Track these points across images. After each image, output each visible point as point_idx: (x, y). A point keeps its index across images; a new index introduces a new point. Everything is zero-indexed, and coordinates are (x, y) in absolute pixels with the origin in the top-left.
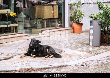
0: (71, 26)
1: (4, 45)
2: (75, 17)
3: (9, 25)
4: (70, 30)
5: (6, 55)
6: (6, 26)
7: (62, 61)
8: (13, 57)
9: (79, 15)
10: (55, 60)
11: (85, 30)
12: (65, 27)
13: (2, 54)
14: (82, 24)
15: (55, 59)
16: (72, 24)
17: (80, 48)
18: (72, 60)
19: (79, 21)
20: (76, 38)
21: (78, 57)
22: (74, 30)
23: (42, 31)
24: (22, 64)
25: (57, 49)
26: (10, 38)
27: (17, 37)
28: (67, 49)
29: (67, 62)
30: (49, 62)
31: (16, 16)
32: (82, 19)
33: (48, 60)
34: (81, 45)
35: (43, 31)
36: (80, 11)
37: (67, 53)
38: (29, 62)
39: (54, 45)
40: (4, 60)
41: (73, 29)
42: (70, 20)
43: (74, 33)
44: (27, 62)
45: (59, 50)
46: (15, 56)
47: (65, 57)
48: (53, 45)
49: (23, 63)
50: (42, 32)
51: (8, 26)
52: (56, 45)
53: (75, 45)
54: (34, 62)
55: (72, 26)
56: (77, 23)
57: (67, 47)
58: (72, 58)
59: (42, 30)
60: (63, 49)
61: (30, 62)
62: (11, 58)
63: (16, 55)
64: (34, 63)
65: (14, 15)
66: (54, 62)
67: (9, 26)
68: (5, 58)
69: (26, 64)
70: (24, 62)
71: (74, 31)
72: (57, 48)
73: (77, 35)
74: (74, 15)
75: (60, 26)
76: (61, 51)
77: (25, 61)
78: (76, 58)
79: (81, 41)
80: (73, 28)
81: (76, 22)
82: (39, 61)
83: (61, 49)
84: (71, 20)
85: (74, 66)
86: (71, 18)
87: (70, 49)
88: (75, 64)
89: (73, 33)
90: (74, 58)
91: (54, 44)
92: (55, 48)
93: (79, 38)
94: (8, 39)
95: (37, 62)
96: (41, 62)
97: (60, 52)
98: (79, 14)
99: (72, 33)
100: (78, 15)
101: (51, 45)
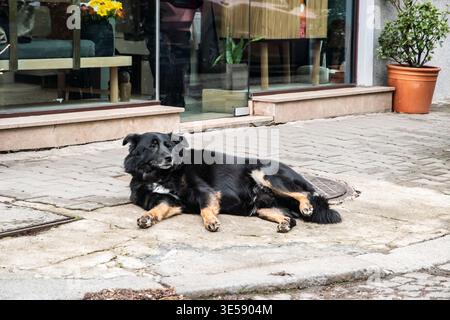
0: (384, 78)
1: (53, 157)
2: (405, 37)
3: (82, 59)
4: (380, 97)
5: (38, 206)
6: (67, 63)
7: (353, 246)
8: (70, 219)
9: (426, 27)
10: (308, 240)
11: (444, 102)
12: (355, 82)
13: (20, 203)
14: (437, 72)
15: (312, 234)
16: (389, 69)
17: (438, 178)
18: (406, 241)
19: (423, 55)
20: (409, 132)
21: (436, 223)
22: (396, 97)
23: (249, 99)
24: (113, 263)
25: (323, 180)
26: (88, 126)
27: (122, 122)
28: (374, 182)
29: (379, 251)
30: (277, 250)
31: (119, 14)
32: (436, 44)
33: (269, 240)
34: (439, 163)
35: (254, 98)
36: (427, 8)
37: (375, 202)
38: (155, 252)
39: (307, 160)
40: (14, 234)
41: (394, 93)
42: (380, 49)
43: (398, 112)
44: (145, 250)
45: (333, 183)
46: (86, 215)
47: (366, 223)
48: (298, 159)
49: (121, 259)
50: (250, 103)
51: (77, 62)
52: (313, 162)
53: (410, 164)
54: (189, 247)
55: (390, 81)
56: (411, 66)
57: (373, 172)
58: (405, 226)
59: (248, 94)
60: (354, 181)
61: (164, 248)
62: (57, 224)
63: (95, 206)
64: (188, 254)
65: (113, 10)
66: (304, 248)
67: (87, 63)
68: (24, 225)
69: (139, 264)
70: (128, 250)
71: (396, 103)
72: (322, 174)
73: (410, 119)
74: (400, 28)
75: (332, 77)
76: (340, 191)
77: (133, 242)
78: (428, 227)
79: (436, 145)
80: (393, 88)
81: (409, 62)
82: (219, 245)
83: (343, 178)
84: (386, 52)
85: (423, 278)
86: (387, 45)
87: (387, 179)
88: (428, 265)
89: (393, 109)
90: (414, 228)
91: (304, 156)
92: (312, 174)
93: (427, 134)
94: (74, 128)
95: (205, 249)
96: (227, 248)
97: (336, 192)
98: (424, 24)
99: (386, 111)
100: (417, 27)
101: (290, 158)
